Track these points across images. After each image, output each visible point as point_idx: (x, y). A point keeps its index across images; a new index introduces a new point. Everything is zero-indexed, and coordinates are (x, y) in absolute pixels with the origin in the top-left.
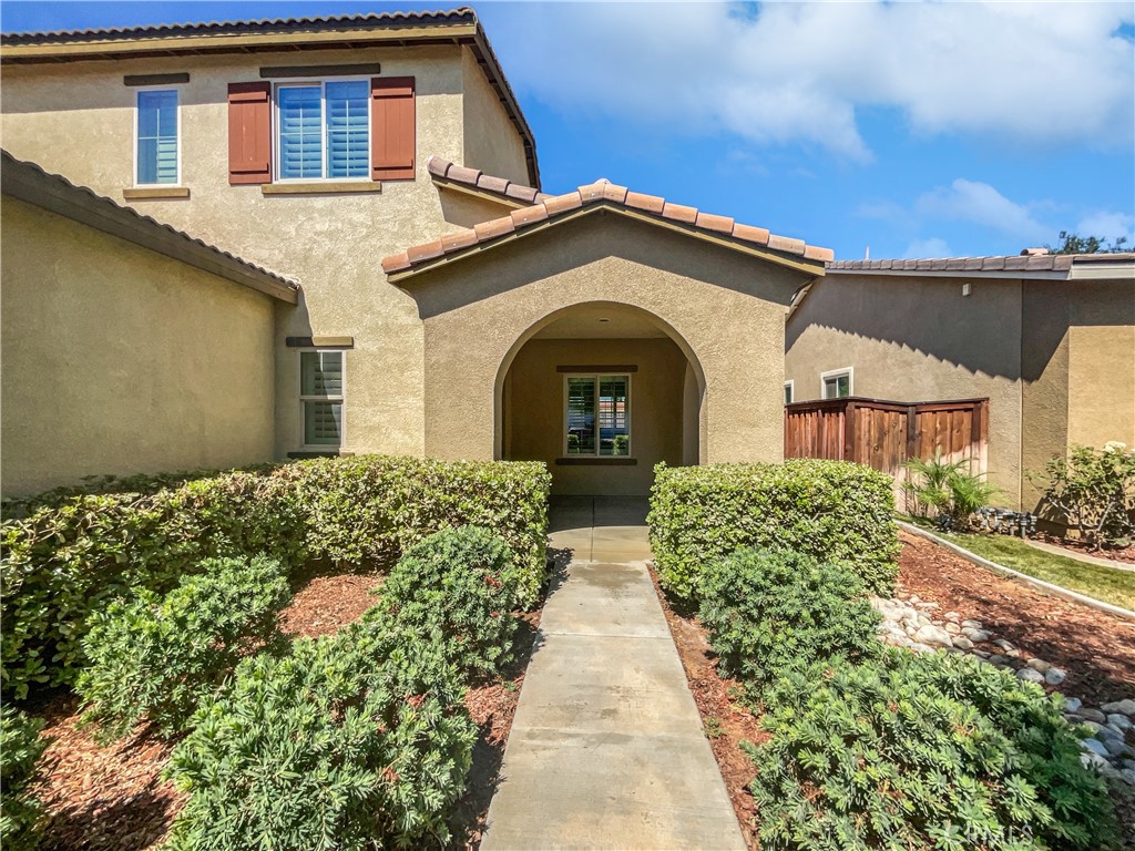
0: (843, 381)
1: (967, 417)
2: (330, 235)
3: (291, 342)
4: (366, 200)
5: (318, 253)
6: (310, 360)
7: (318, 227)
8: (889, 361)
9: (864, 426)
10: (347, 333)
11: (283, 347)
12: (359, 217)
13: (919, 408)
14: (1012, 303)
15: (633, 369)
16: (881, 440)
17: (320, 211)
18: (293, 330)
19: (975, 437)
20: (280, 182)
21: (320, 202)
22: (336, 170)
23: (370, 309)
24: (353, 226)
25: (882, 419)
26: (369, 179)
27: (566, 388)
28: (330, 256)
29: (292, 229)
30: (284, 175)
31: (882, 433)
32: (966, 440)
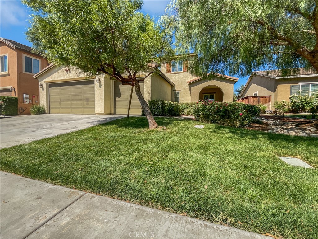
0: (257, 94)
1: (268, 98)
2: (178, 78)
3: (173, 91)
4: (182, 74)
5: (176, 80)
6: (175, 93)
7: (177, 77)
8: (262, 90)
9: (251, 100)
10: (180, 89)
11: (172, 91)
12: (181, 76)
13: (260, 97)
14: (273, 82)
15: (215, 93)
16: (254, 102)
17: (177, 76)
18: (173, 89)
19: (269, 101)
20: (172, 72)
21: (177, 74)
22: (178, 70)
23: (183, 87)
24: (181, 77)
25: (254, 99)
26: (182, 71)
27: (204, 96)
28: (178, 81)
29: (173, 78)
30: (173, 71)
31: (254, 101)
32: (268, 102)
